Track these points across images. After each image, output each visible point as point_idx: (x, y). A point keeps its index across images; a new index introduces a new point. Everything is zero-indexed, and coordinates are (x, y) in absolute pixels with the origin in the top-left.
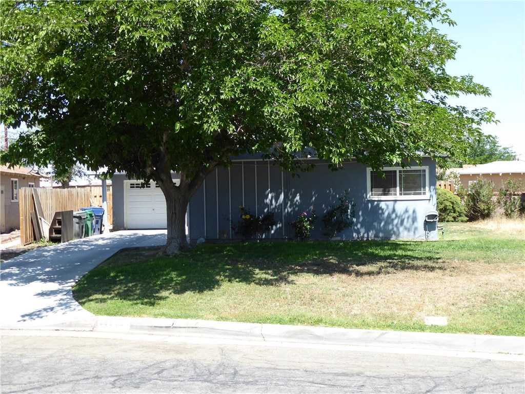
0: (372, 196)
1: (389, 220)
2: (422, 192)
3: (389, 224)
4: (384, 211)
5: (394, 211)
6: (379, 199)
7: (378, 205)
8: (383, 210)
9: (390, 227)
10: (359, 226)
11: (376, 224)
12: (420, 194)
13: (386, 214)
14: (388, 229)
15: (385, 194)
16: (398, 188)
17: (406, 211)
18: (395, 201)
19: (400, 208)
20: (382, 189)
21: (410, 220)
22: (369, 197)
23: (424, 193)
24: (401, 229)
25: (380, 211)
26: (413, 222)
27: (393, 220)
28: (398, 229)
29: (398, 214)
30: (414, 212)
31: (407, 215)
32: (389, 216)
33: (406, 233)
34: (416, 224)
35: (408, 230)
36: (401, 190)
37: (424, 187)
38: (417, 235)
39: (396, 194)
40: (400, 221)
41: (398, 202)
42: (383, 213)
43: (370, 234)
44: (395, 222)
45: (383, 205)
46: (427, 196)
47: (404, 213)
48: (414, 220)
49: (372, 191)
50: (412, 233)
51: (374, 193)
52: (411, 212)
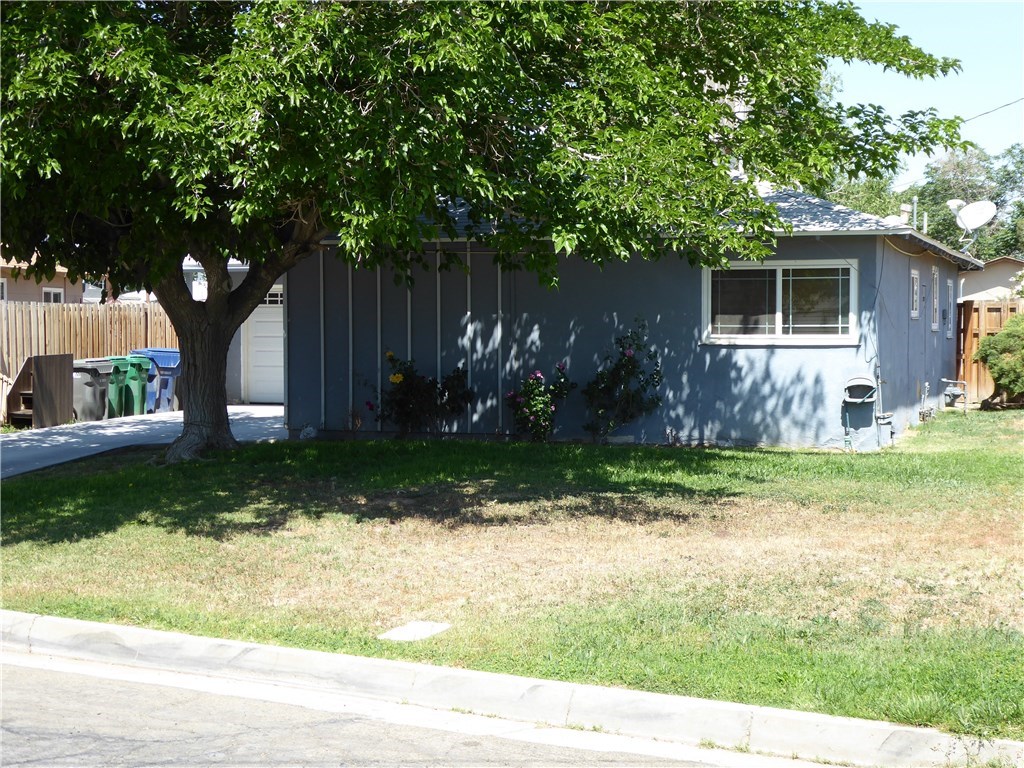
0: (716, 335)
1: (755, 399)
2: (840, 325)
3: (755, 409)
4: (743, 373)
5: (767, 375)
6: (733, 342)
7: (729, 357)
8: (739, 370)
9: (758, 416)
10: (680, 410)
11: (719, 405)
12: (834, 331)
13: (747, 383)
14: (752, 420)
15: (746, 331)
16: (779, 316)
17: (799, 378)
18: (771, 348)
19: (784, 367)
20: (740, 317)
21: (808, 404)
22: (708, 337)
23: (845, 330)
24: (785, 423)
25: (733, 374)
26: (815, 409)
27: (764, 399)
28: (776, 422)
29: (778, 386)
30: (818, 381)
31: (799, 389)
32: (755, 388)
33: (795, 433)
34: (820, 413)
35: (802, 426)
36: (785, 321)
37: (846, 313)
38: (823, 439)
39: (775, 330)
40: (781, 402)
41: (778, 351)
42: (739, 379)
43: (707, 433)
44: (770, 404)
45: (740, 358)
46: (852, 337)
47: (792, 383)
48: (818, 401)
49: (713, 321)
50: (810, 433)
51: (719, 326)
52: (809, 381)
